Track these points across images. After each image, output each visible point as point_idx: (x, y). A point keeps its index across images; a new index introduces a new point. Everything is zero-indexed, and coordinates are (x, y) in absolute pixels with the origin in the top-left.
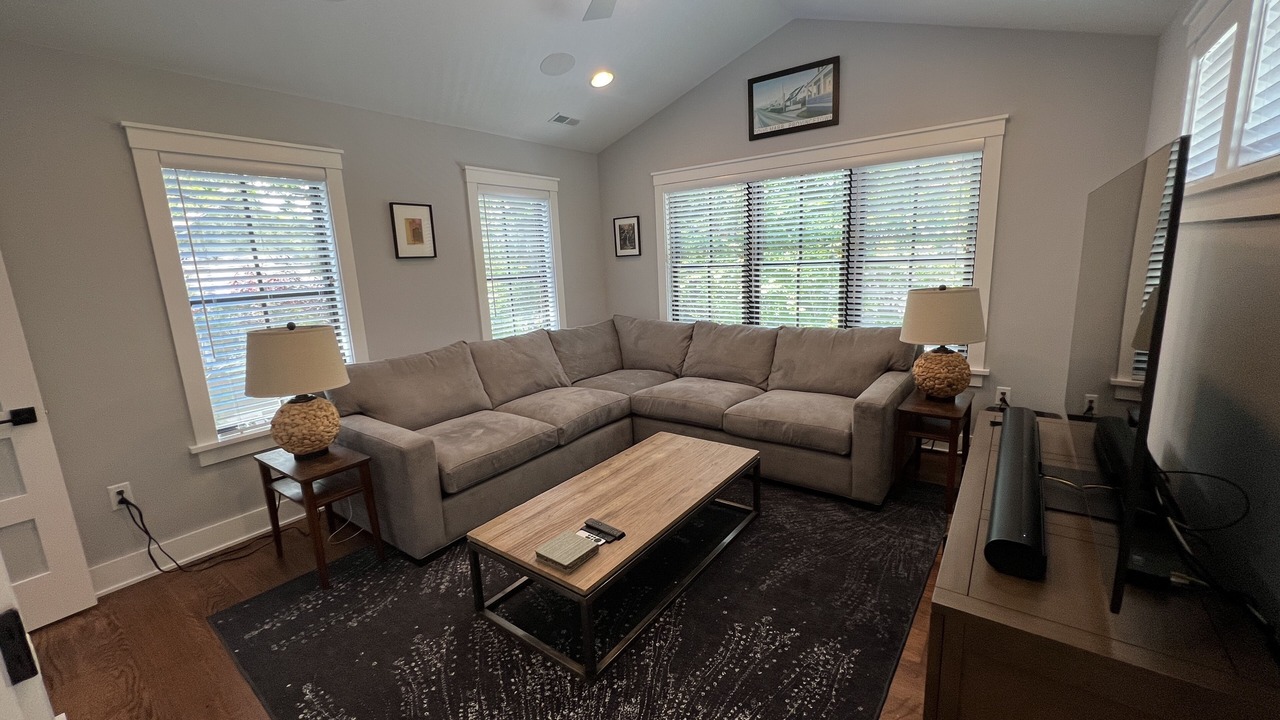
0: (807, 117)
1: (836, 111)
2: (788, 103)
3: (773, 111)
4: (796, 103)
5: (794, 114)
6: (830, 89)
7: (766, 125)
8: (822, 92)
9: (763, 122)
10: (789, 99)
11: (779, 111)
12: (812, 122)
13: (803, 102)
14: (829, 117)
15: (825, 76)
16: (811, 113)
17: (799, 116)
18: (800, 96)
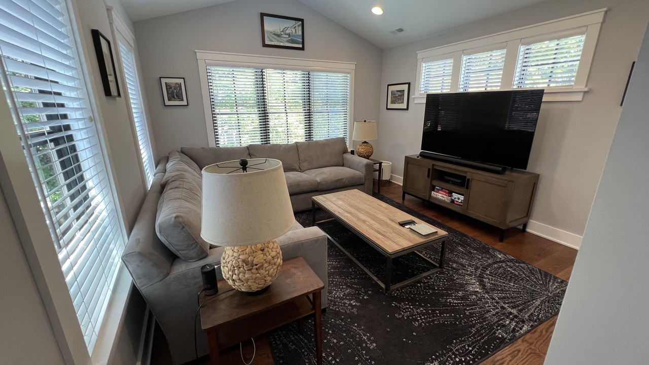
0: (290, 43)
1: (303, 43)
2: (282, 33)
3: (274, 34)
4: (286, 34)
5: (285, 40)
6: (300, 33)
7: (272, 41)
8: (297, 33)
9: (270, 38)
10: (282, 31)
11: (278, 36)
12: (293, 46)
13: (289, 35)
14: (300, 46)
15: (298, 26)
16: (293, 41)
17: (288, 41)
18: (288, 32)
